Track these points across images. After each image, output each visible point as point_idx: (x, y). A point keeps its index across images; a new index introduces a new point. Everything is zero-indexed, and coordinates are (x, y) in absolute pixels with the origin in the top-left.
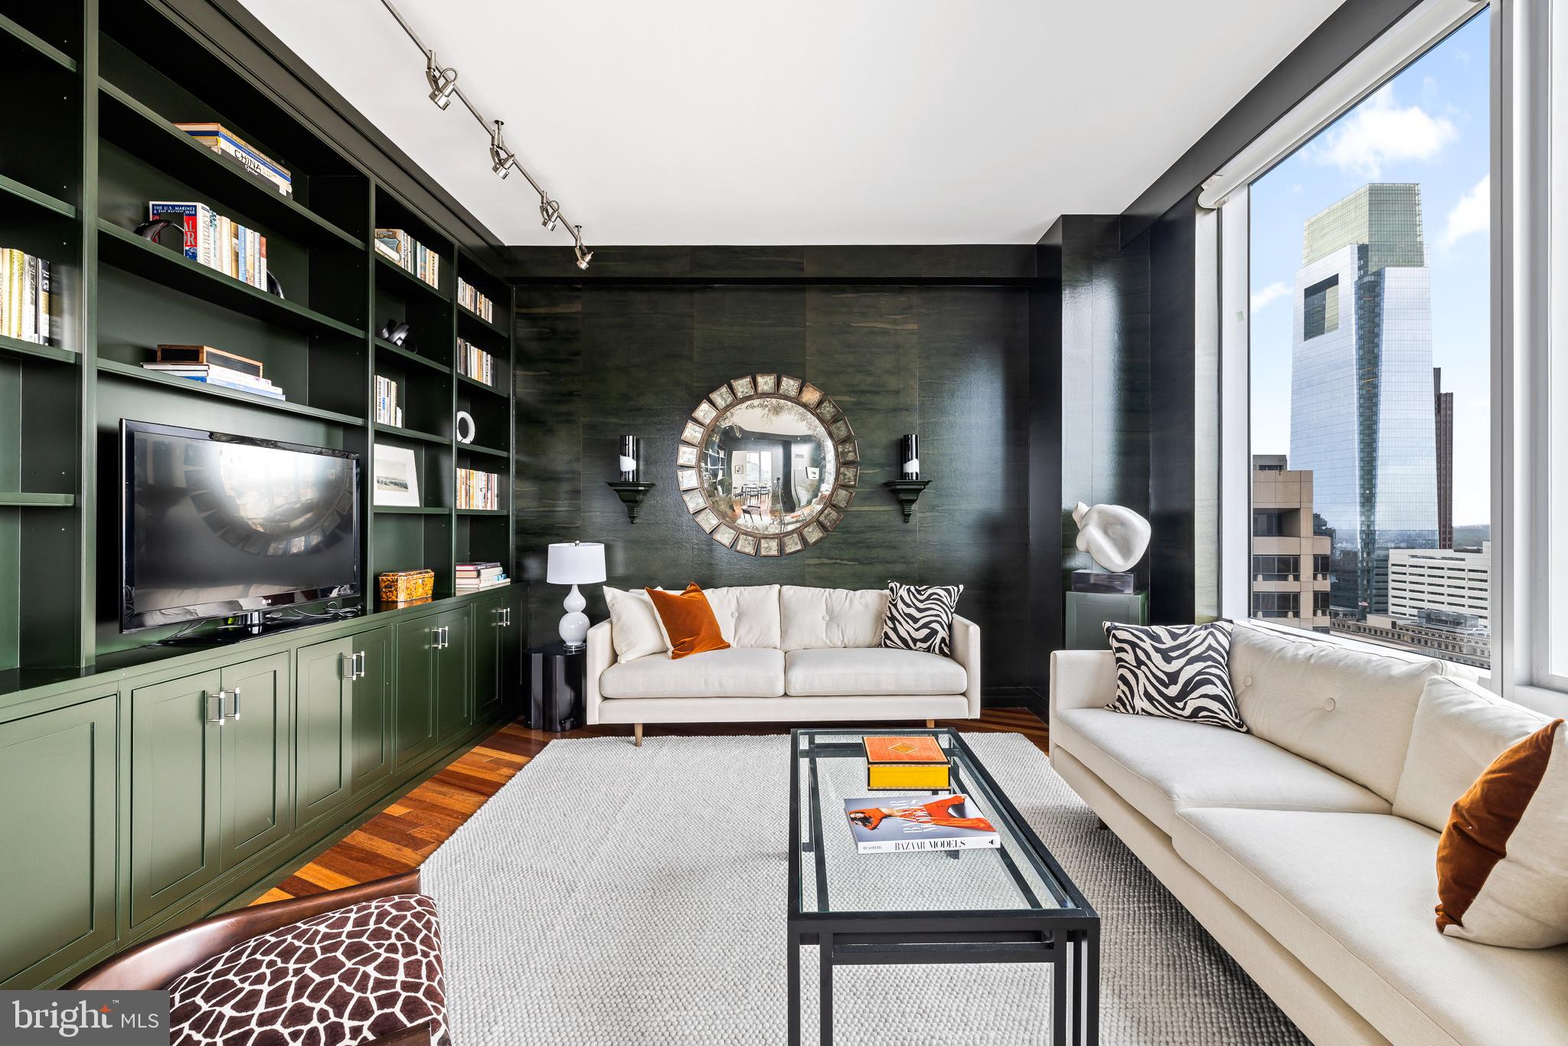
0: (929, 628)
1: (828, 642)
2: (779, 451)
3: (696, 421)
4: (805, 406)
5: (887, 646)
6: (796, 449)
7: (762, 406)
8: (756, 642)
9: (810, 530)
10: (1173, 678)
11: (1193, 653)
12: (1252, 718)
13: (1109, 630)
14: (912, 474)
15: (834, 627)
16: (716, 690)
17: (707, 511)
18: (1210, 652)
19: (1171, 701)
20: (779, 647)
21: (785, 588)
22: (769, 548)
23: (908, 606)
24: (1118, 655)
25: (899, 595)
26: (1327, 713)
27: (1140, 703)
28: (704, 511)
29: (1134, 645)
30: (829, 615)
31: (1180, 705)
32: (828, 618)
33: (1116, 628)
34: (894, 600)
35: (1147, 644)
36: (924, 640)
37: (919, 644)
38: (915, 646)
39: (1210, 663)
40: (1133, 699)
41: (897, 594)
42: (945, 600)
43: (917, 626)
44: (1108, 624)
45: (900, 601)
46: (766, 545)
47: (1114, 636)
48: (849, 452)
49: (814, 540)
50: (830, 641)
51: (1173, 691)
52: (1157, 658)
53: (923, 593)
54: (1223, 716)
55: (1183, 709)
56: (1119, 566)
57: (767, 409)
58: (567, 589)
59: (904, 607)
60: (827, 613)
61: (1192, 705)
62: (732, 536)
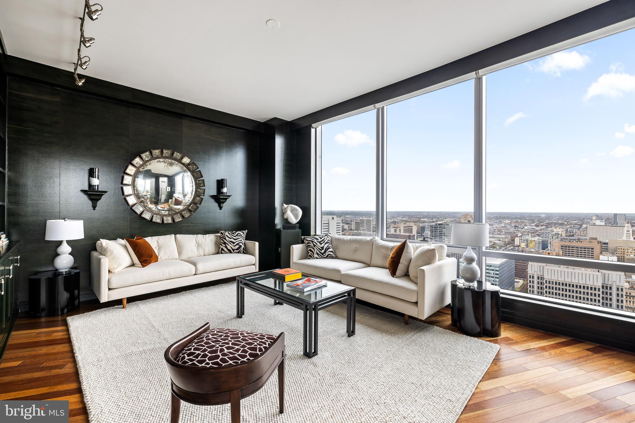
0: (239, 245)
1: (198, 254)
2: (153, 180)
3: (133, 165)
4: (183, 164)
5: (222, 253)
6: (161, 179)
7: (164, 162)
8: (168, 258)
9: (185, 213)
10: (323, 248)
11: (326, 242)
12: (338, 256)
13: (304, 239)
14: (224, 193)
15: (200, 249)
16: (167, 276)
17: (137, 204)
18: (328, 241)
19: (322, 254)
20: (178, 258)
21: (178, 236)
22: (168, 220)
23: (230, 238)
24: (308, 245)
25: (226, 235)
26: (356, 250)
27: (316, 256)
28: (136, 205)
29: (312, 241)
30: (197, 245)
31: (324, 254)
32: (197, 246)
33: (306, 238)
34: (224, 237)
35: (315, 241)
36: (237, 249)
37: (235, 251)
38: (234, 251)
39: (329, 244)
40: (314, 255)
41: (225, 235)
42: (242, 235)
43: (234, 245)
44: (303, 237)
45: (226, 237)
46: (166, 219)
47: (306, 240)
48: (201, 183)
49: (187, 216)
50: (199, 254)
51: (323, 251)
52: (318, 244)
53: (235, 234)
54: (333, 256)
55: (325, 256)
56: (294, 222)
57: (166, 163)
58: (60, 243)
59: (229, 239)
60: (196, 244)
61: (327, 254)
62: (150, 215)
